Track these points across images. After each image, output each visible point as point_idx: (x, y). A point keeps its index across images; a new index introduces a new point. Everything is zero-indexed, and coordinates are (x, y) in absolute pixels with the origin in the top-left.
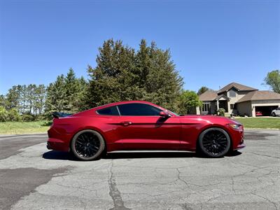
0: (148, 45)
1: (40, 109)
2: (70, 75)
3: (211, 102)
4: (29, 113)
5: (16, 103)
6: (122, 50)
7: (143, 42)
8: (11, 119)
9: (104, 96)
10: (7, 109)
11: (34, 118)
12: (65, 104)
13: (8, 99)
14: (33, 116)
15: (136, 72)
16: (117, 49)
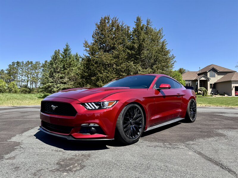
0: (144, 23)
1: (36, 83)
2: (66, 50)
3: (192, 81)
4: (26, 86)
5: (14, 78)
6: (118, 26)
7: (138, 19)
8: (10, 91)
9: (99, 71)
10: (7, 82)
11: (30, 91)
12: (61, 78)
13: (8, 73)
14: (29, 89)
15: (132, 48)
16: (113, 26)
